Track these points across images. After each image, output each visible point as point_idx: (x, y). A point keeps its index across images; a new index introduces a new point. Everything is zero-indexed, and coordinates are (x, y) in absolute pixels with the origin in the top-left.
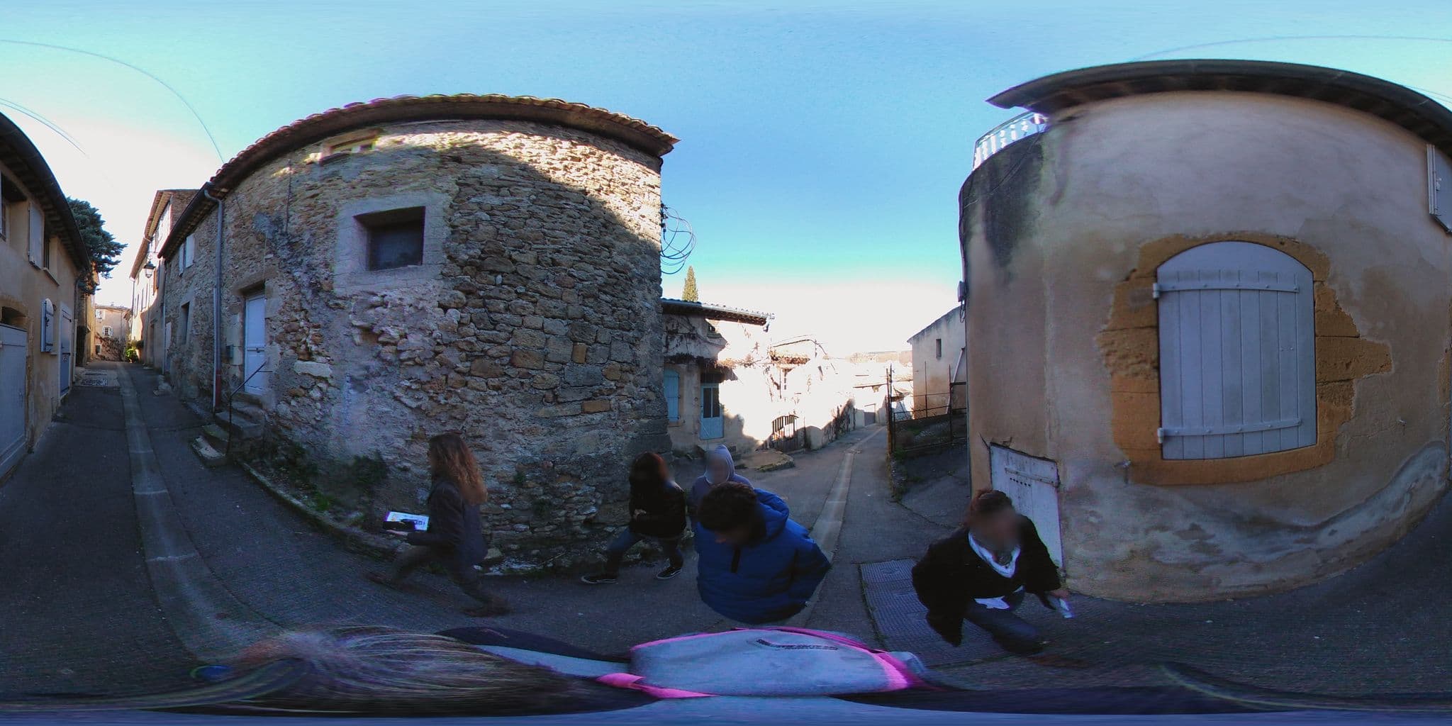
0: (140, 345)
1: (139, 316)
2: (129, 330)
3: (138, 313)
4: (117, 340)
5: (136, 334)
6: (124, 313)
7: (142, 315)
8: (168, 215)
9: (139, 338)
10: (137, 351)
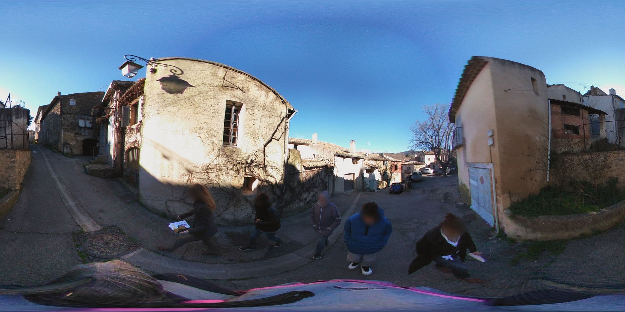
0: (37, 140)
1: (37, 133)
2: (34, 137)
3: (37, 132)
4: (31, 141)
5: (36, 138)
6: (33, 133)
7: (38, 133)
8: (41, 112)
9: (37, 138)
10: (37, 142)
